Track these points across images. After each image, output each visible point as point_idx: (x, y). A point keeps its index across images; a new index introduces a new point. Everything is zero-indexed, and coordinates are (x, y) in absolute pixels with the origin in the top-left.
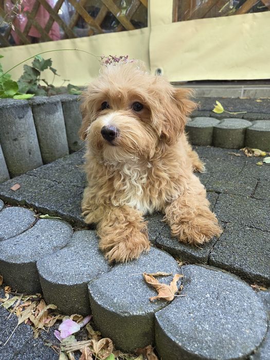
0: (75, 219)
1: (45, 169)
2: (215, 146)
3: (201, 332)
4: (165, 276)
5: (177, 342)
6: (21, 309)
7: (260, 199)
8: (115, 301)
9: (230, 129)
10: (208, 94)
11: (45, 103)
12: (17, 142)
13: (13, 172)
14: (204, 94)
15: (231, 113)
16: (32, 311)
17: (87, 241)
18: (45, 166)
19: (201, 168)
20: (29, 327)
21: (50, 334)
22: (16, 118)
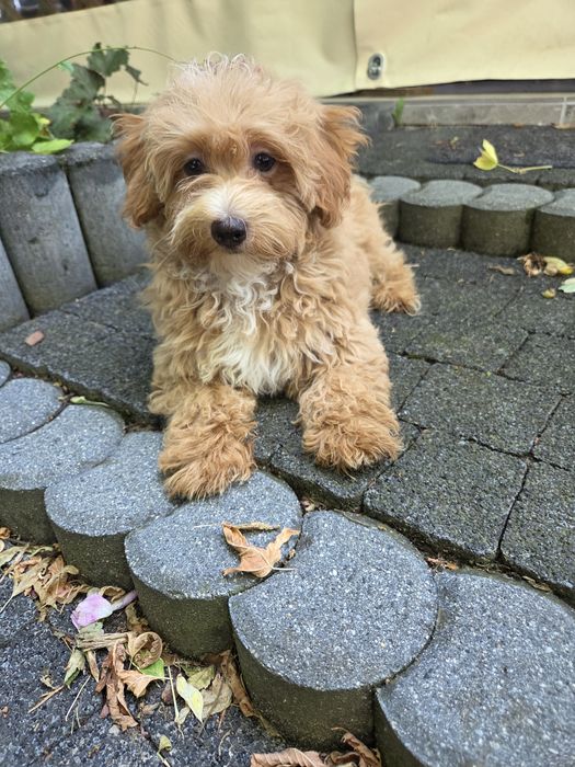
0: (130, 407)
1: (97, 300)
2: (464, 250)
3: (296, 638)
4: (264, 531)
5: (253, 651)
6: (22, 570)
7: (516, 379)
8: (162, 571)
9: (497, 212)
10: (485, 117)
11: (92, 160)
12: (37, 246)
13: (35, 306)
14: (473, 116)
15: (513, 170)
16: (40, 574)
17: (142, 455)
18: (98, 292)
19: (413, 304)
20: (30, 602)
21: (65, 615)
22: (31, 197)
